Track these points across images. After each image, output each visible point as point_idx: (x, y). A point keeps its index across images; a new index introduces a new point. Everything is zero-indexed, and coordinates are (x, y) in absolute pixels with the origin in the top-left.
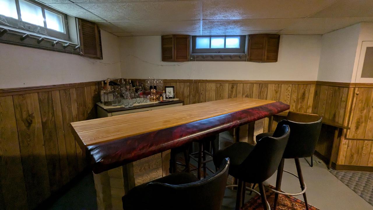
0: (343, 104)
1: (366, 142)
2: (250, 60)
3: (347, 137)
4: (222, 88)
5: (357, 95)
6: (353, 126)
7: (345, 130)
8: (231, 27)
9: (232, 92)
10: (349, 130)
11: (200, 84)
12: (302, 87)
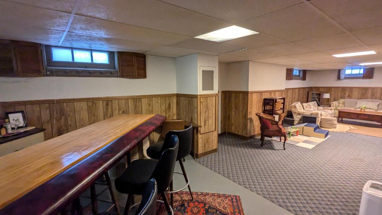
0: (196, 110)
1: (210, 133)
2: (122, 76)
3: (201, 133)
4: (95, 106)
5: (202, 102)
6: (202, 124)
7: (199, 128)
8: (101, 43)
9: (107, 109)
10: (201, 128)
11: (65, 104)
12: (168, 99)
